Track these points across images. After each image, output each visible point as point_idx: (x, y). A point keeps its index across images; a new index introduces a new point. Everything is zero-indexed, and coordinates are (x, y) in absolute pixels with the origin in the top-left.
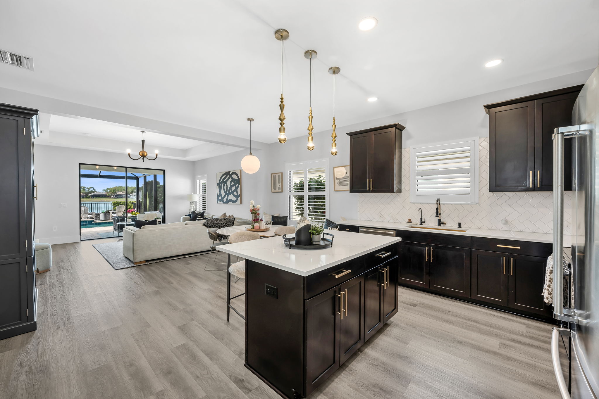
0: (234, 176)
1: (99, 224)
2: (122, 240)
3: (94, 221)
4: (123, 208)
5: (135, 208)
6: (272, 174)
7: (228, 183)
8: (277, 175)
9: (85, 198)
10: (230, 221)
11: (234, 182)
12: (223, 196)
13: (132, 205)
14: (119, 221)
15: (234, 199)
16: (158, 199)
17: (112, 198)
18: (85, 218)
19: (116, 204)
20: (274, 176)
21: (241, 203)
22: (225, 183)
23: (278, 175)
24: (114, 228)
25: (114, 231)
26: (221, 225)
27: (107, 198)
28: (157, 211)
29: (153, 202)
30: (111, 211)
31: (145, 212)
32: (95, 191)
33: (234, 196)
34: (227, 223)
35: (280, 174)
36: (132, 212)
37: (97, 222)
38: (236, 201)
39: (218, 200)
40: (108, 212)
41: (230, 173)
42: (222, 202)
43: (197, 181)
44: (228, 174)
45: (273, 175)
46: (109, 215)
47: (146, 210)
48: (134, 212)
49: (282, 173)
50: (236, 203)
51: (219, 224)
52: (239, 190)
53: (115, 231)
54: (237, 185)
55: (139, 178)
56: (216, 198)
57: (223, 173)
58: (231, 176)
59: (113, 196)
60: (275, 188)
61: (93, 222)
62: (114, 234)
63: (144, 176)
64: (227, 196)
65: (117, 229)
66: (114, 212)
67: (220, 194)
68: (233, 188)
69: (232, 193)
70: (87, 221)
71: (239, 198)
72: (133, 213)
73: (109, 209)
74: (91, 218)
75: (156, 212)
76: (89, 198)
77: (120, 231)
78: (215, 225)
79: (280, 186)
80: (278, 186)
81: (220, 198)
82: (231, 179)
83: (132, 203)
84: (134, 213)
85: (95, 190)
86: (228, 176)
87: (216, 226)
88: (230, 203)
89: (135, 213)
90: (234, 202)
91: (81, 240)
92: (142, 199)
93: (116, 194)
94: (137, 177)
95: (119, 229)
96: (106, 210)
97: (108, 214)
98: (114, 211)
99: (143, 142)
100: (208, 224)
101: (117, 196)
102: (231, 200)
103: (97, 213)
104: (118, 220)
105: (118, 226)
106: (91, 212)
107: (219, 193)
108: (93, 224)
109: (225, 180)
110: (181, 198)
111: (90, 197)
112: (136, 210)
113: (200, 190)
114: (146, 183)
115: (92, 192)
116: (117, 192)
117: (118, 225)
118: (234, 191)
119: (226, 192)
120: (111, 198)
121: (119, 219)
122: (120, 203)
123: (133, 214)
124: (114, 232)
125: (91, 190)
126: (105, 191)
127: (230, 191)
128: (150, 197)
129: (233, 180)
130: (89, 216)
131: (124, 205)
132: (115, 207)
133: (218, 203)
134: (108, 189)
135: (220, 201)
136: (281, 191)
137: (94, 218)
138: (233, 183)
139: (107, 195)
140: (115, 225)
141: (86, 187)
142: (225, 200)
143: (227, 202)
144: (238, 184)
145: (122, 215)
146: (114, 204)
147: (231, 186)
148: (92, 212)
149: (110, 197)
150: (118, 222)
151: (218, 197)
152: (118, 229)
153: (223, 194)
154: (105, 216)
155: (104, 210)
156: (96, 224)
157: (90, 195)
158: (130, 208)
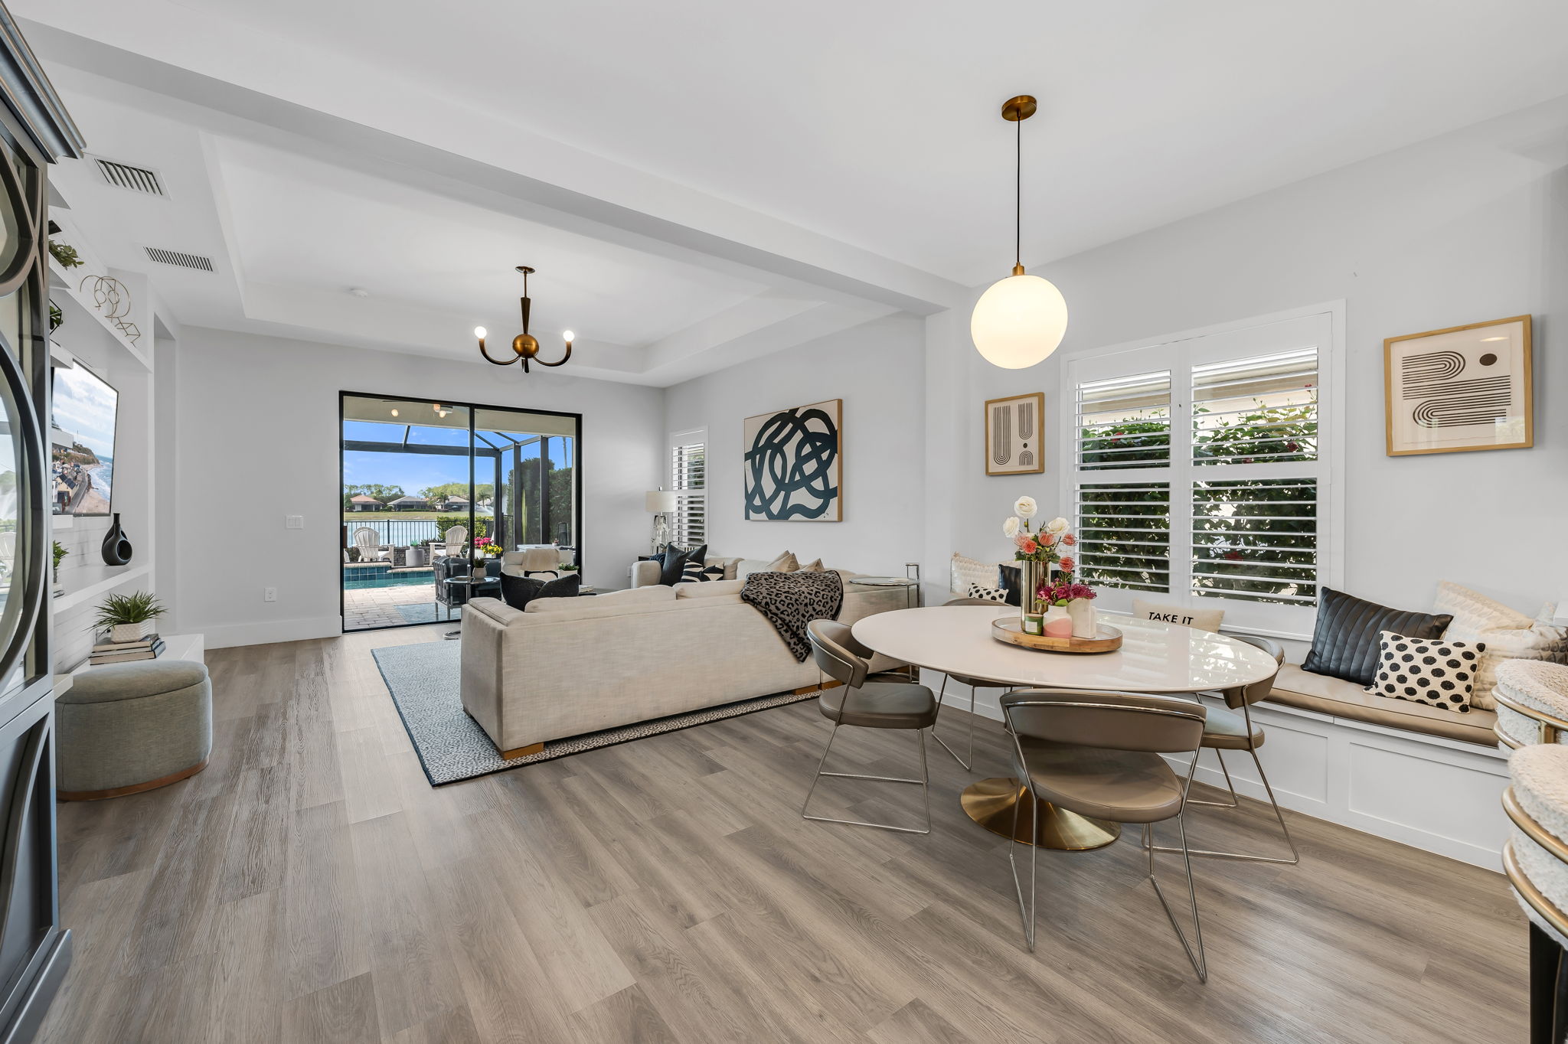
0: (815, 425)
1: (404, 577)
2: (458, 633)
3: (391, 568)
4: (462, 534)
5: (490, 536)
6: (987, 403)
7: (790, 449)
8: (1014, 406)
9: (382, 511)
10: (829, 586)
11: (813, 446)
12: (768, 494)
13: (484, 527)
14: (452, 573)
15: (814, 503)
16: (552, 508)
17: (439, 511)
18: (371, 560)
19: (445, 525)
20: (997, 411)
21: (840, 519)
22: (778, 449)
23: (1021, 409)
24: (438, 595)
25: (438, 602)
26: (802, 598)
27: (427, 511)
28: (549, 543)
29: (537, 519)
30: (434, 541)
31: (519, 546)
32: (401, 494)
33: (814, 492)
34: (822, 593)
35: (1034, 401)
36: (484, 544)
37: (399, 570)
38: (822, 509)
39: (750, 507)
40: (426, 544)
41: (798, 415)
42: (763, 516)
43: (674, 448)
44: (790, 419)
45: (991, 408)
46: (427, 551)
47: (519, 540)
48: (490, 545)
49: (1041, 397)
50: (821, 518)
51: (796, 596)
52: (832, 472)
53: (440, 604)
54: (825, 456)
55: (501, 453)
56: (744, 502)
57: (768, 418)
58: (799, 424)
59: (440, 507)
60: (1003, 458)
61: (389, 571)
62: (437, 611)
63: (515, 446)
64: (782, 493)
65: (445, 596)
66: (440, 546)
67: (758, 489)
68: (810, 467)
69: (806, 481)
70: (373, 568)
71: (834, 502)
72: (486, 547)
73: (429, 536)
74: (385, 559)
75: (546, 547)
76: (390, 511)
77: (454, 604)
78: (783, 598)
79: (1033, 448)
80: (1016, 448)
81: (755, 503)
82: (799, 436)
83: (484, 522)
84: (489, 548)
85: (402, 492)
86: (790, 425)
87: (787, 602)
88: (796, 516)
89: (491, 548)
90: (812, 514)
91: (344, 631)
92: (508, 510)
93: (447, 502)
94: (498, 450)
95: (451, 597)
96: (421, 538)
97: (425, 550)
98: (441, 542)
99: (526, 303)
100: (761, 597)
101: (449, 508)
102: (800, 509)
103: (400, 546)
104: (448, 569)
105: (447, 588)
106: (386, 543)
107: (751, 484)
108: (388, 577)
109: (776, 441)
110: (626, 504)
111: (391, 507)
112: (493, 538)
113: (680, 477)
114: (520, 467)
115: (396, 497)
116: (450, 497)
117: (449, 584)
118: (814, 476)
119: (780, 484)
120: (435, 510)
121: (452, 565)
122: (455, 522)
123: (486, 549)
124: (437, 604)
125: (393, 492)
126: (424, 494)
127: (797, 477)
128: (531, 503)
129: (810, 438)
130: (381, 554)
131: (464, 525)
132: (443, 530)
133: (747, 517)
134: (429, 490)
135: (757, 510)
136: (1035, 466)
137: (393, 561)
138: (807, 449)
139: (428, 504)
140: (439, 583)
141: (385, 485)
142: (775, 508)
143: (784, 515)
144: (828, 451)
145: (459, 552)
146: (440, 524)
147: (801, 460)
148: (389, 543)
149: (435, 508)
150: (448, 576)
151: (749, 497)
152: (449, 597)
153: (769, 486)
154: (418, 555)
155: (417, 538)
156: (396, 575)
157: (391, 504)
158: (478, 535)
